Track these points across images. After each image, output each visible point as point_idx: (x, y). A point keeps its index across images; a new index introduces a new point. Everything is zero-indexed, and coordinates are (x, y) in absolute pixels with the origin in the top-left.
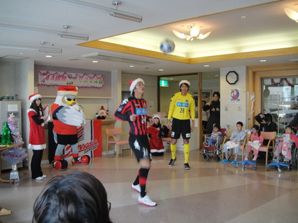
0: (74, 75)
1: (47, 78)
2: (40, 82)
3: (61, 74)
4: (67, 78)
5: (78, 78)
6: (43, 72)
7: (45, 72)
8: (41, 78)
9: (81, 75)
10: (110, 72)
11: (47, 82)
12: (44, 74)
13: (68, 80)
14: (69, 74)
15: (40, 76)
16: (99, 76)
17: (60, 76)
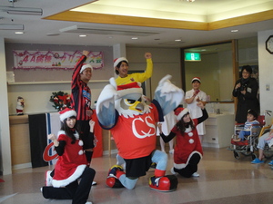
0: (61, 54)
1: (26, 60)
2: (16, 65)
3: (44, 53)
4: (53, 58)
5: (68, 57)
6: (19, 52)
7: (22, 52)
8: (17, 60)
9: (72, 53)
10: (112, 47)
11: (25, 65)
12: (21, 55)
13: (54, 61)
14: (55, 52)
15: (15, 58)
16: (96, 54)
17: (43, 56)
